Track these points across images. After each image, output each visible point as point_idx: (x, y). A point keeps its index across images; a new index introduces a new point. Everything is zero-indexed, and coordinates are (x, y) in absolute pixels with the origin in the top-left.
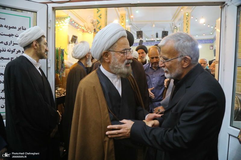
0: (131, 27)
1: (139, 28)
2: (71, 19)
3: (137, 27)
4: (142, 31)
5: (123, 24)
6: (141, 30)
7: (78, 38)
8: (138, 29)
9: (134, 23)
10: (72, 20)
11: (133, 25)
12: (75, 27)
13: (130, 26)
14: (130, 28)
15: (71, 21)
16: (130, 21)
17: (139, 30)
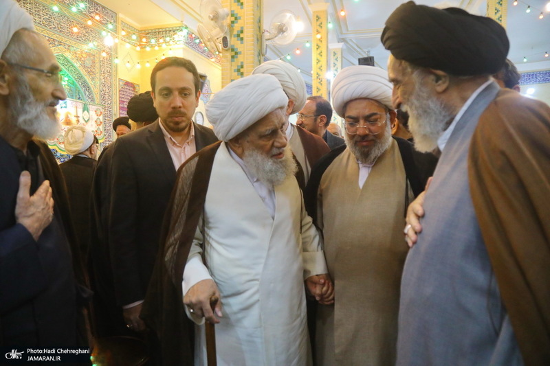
0: (345, 47)
1: (366, 50)
2: (190, 34)
3: (358, 46)
4: (373, 57)
5: (319, 36)
6: (371, 55)
7: (208, 78)
8: (362, 53)
9: (349, 36)
10: (193, 36)
11: (350, 43)
12: (203, 52)
13: (341, 45)
14: (342, 51)
15: (192, 39)
16: (341, 33)
17: (366, 56)
